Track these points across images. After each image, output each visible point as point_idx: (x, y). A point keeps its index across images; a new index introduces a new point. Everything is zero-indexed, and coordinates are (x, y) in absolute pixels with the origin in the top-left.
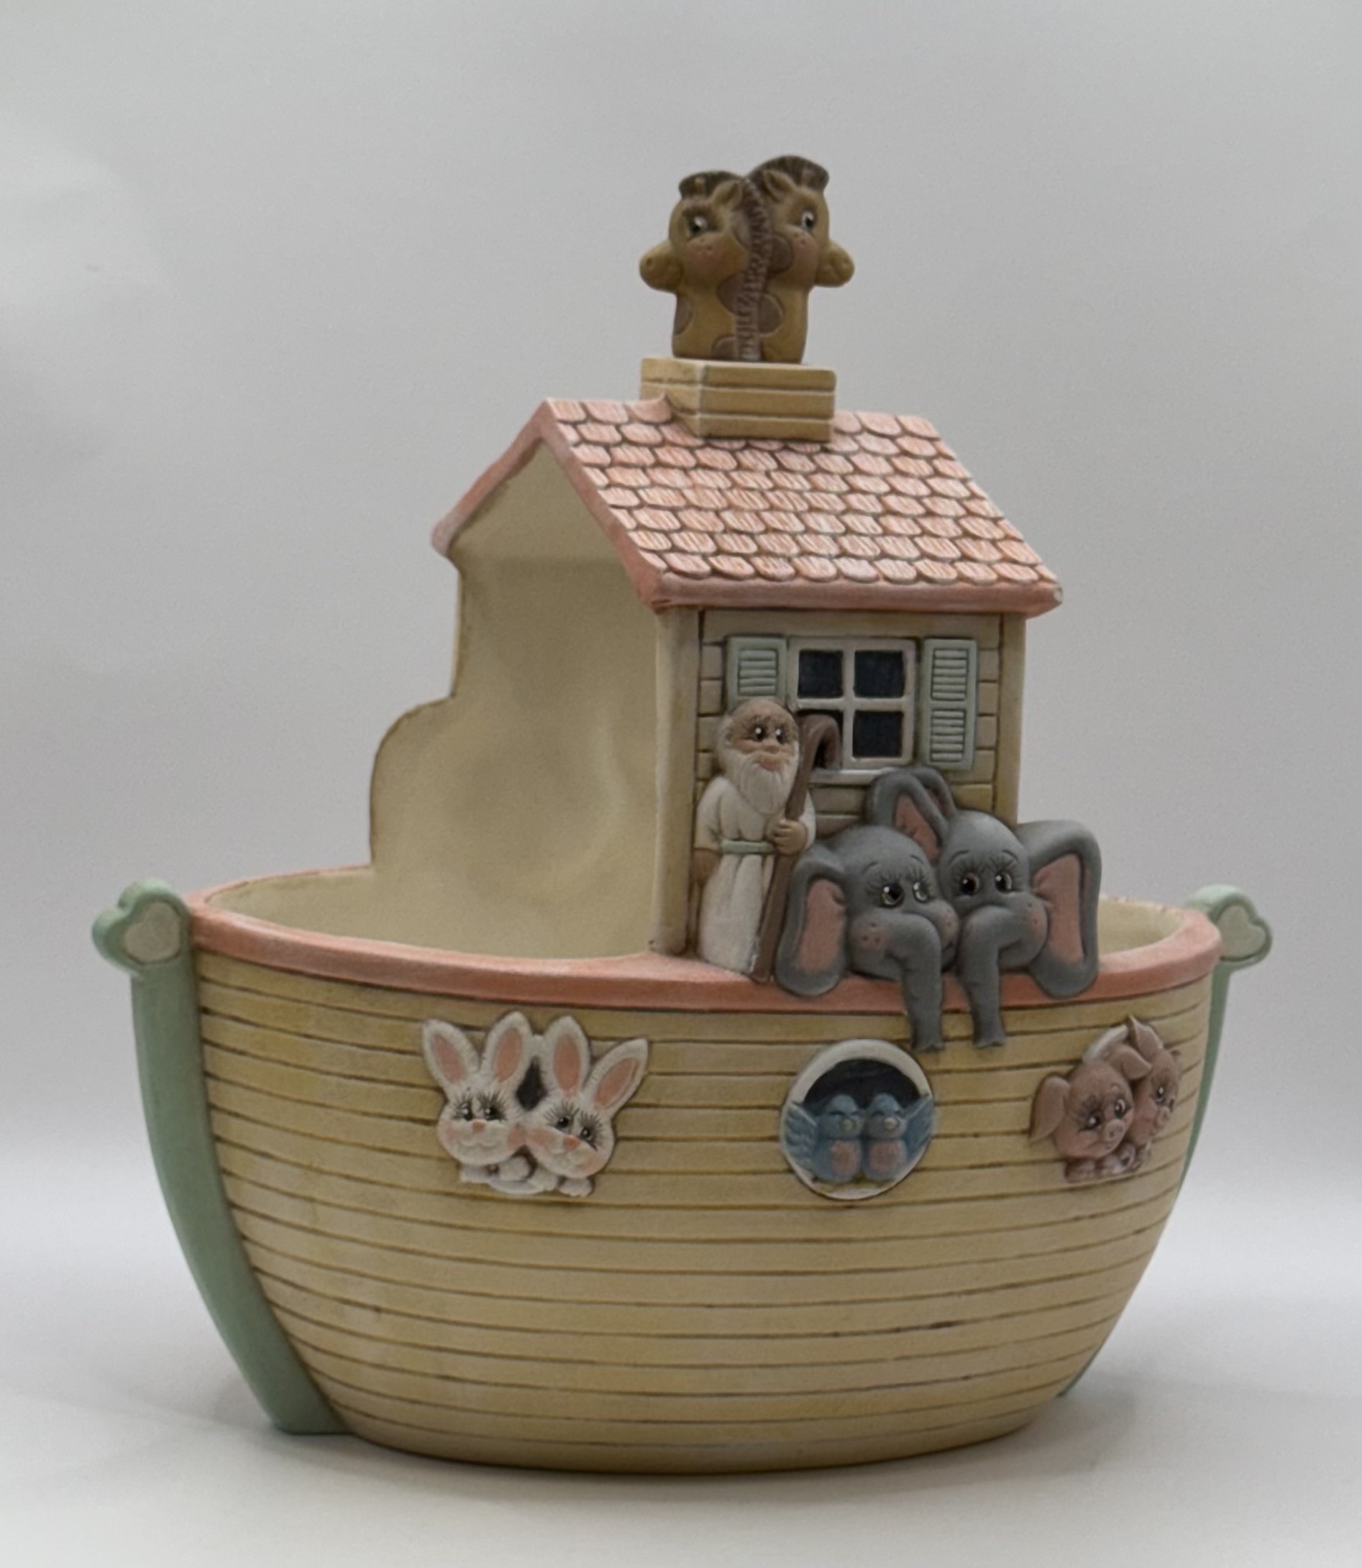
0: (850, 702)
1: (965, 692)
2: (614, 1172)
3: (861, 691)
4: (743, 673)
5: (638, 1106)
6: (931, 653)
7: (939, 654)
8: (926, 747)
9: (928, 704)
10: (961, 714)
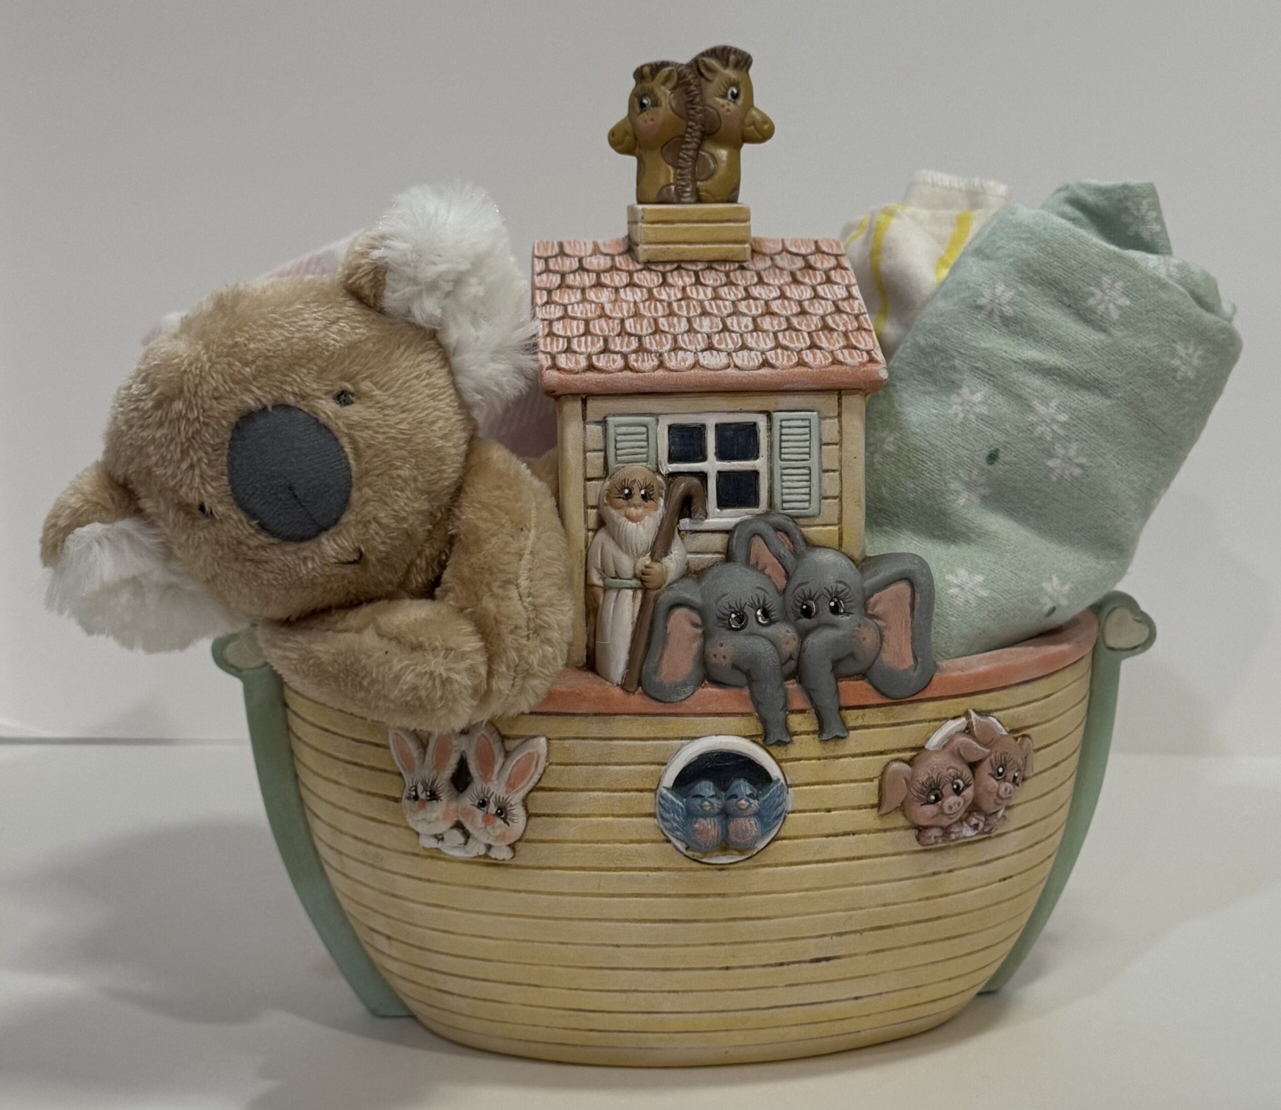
0: (712, 465)
1: (809, 454)
2: (528, 841)
3: (722, 455)
4: (618, 445)
5: (542, 789)
6: (779, 423)
7: (784, 423)
8: (777, 500)
9: (778, 463)
10: (807, 471)
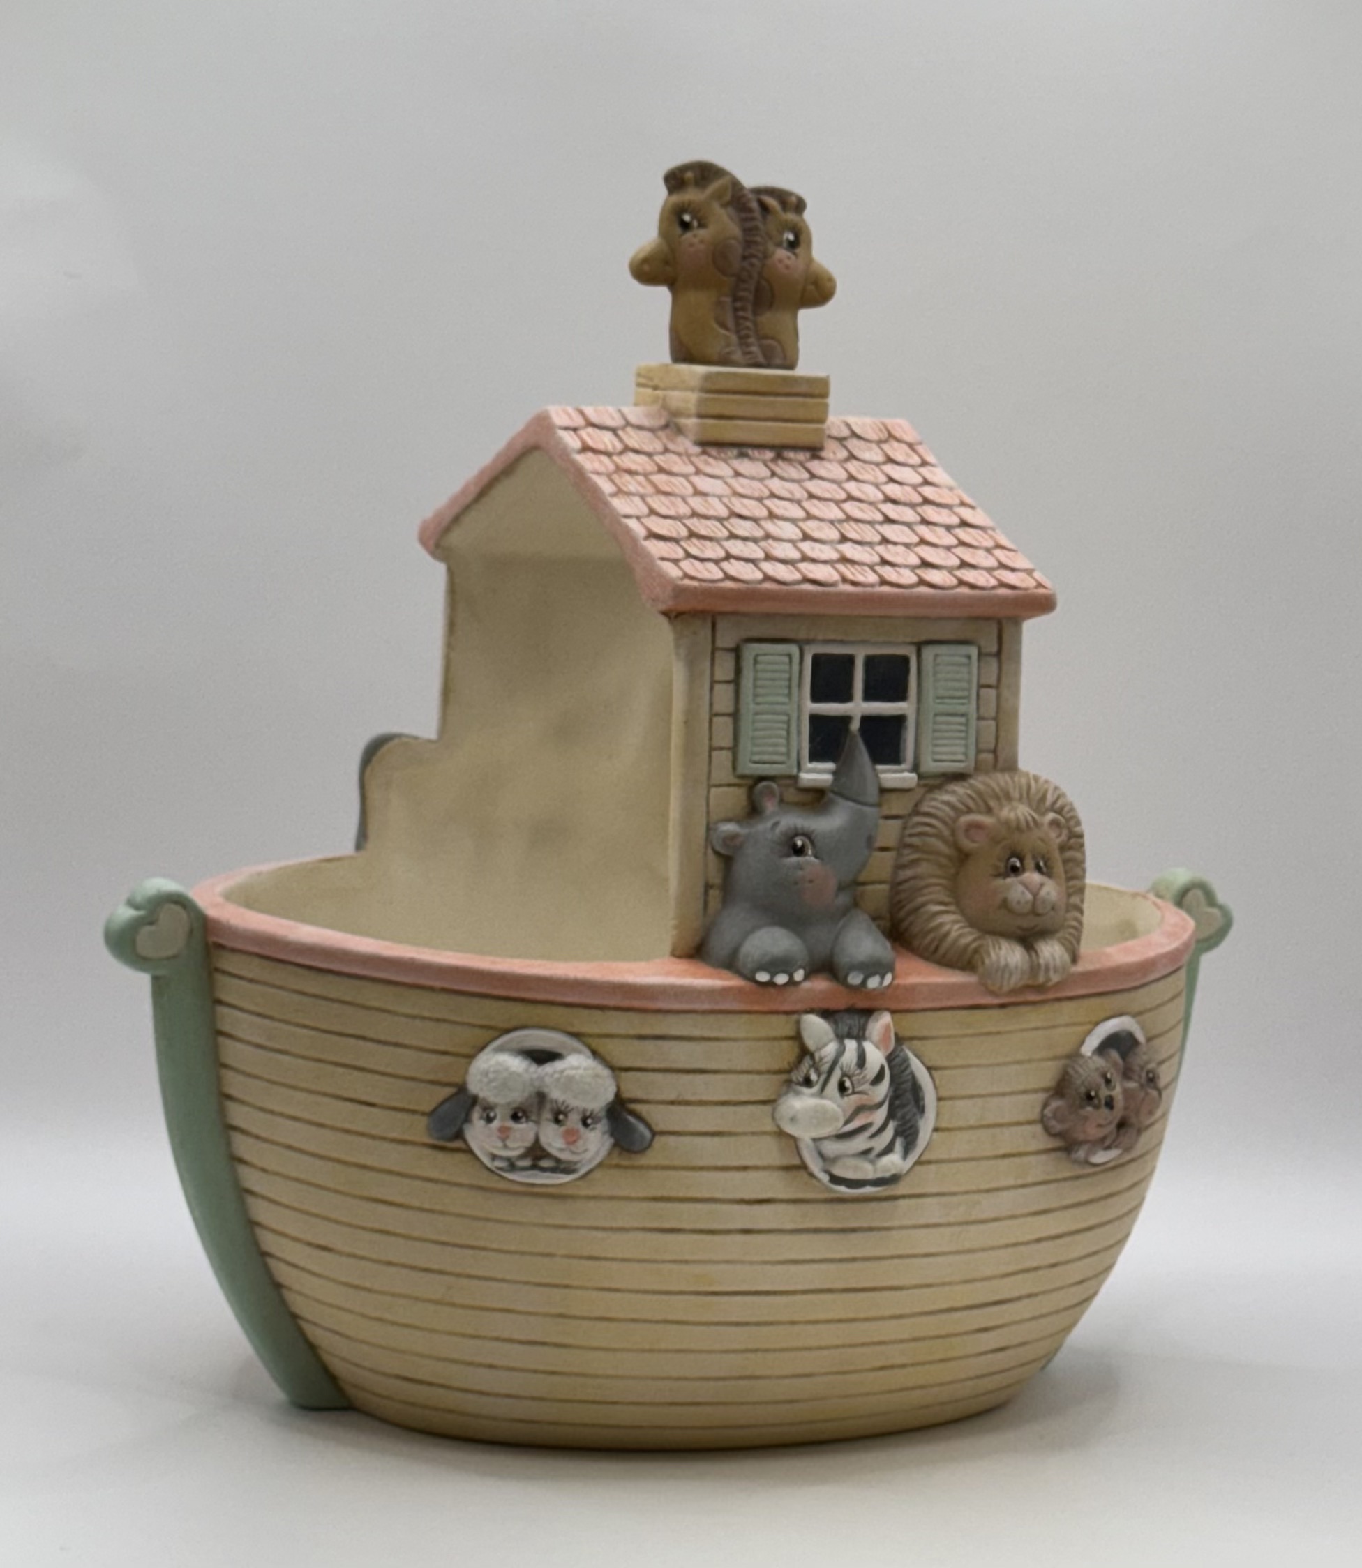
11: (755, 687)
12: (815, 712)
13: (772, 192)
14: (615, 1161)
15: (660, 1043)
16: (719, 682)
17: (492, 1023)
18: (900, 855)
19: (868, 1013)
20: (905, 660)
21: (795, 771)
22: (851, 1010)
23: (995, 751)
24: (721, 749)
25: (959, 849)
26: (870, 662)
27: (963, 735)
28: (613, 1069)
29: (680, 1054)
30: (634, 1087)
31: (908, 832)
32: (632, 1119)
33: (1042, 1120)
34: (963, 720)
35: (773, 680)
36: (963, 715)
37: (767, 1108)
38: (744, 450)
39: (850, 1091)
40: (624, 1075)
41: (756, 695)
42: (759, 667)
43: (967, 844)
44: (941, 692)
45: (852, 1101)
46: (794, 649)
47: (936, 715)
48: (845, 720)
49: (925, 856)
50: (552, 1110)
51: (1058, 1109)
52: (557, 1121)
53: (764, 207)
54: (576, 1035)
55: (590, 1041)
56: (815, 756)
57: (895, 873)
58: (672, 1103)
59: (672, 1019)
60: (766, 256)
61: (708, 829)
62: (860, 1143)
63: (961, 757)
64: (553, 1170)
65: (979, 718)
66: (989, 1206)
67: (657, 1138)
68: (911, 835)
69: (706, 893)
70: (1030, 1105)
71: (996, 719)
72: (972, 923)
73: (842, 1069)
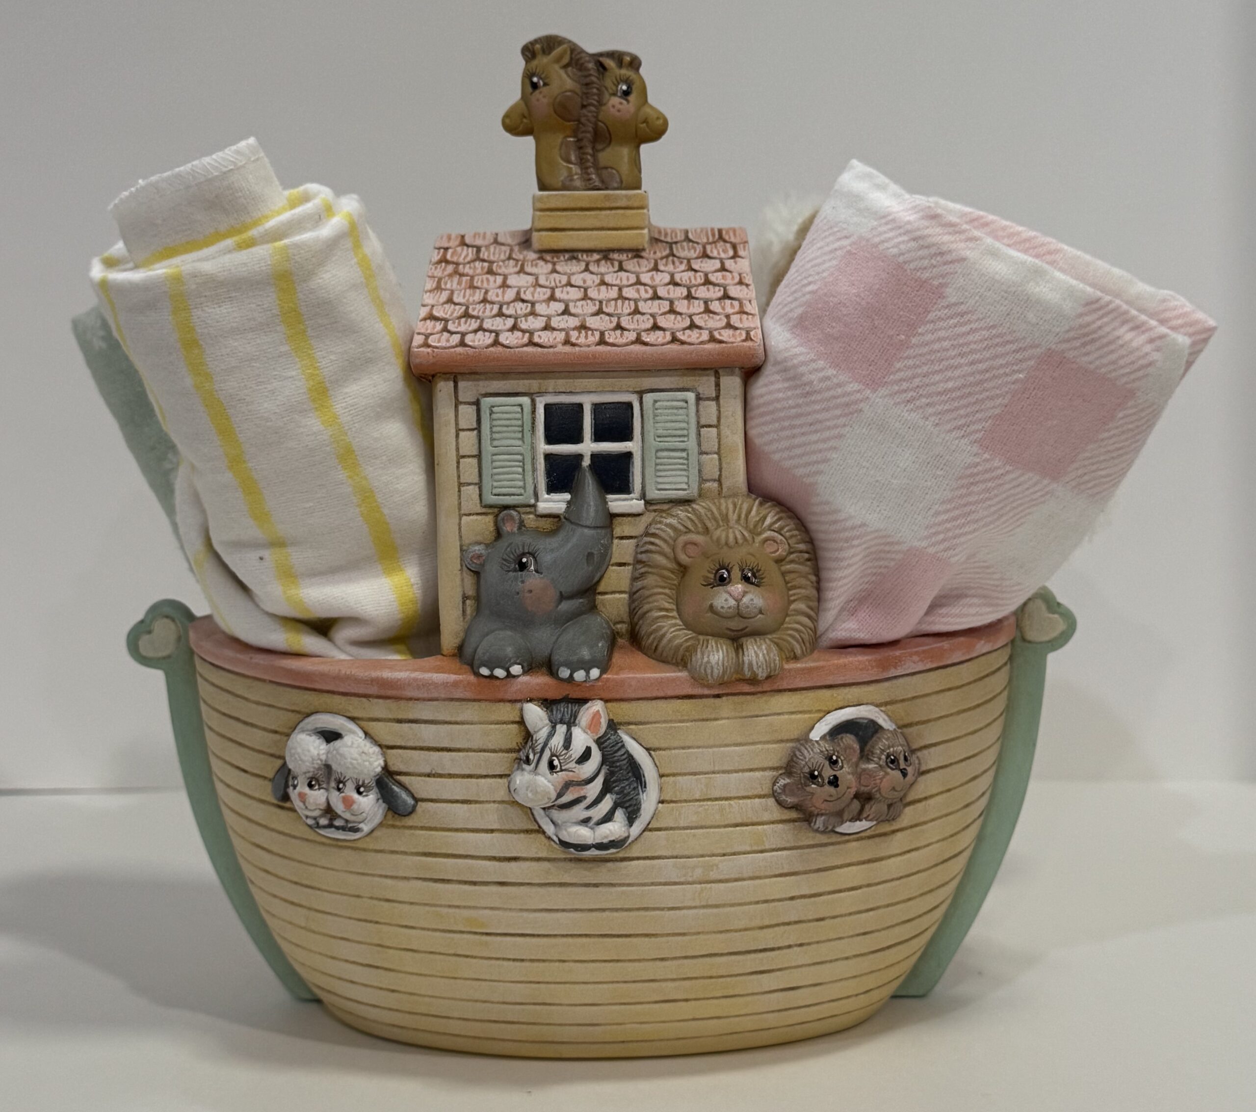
11: (492, 432)
12: (548, 452)
13: (611, 55)
14: (391, 822)
15: (414, 725)
16: (463, 430)
17: (297, 709)
18: (635, 569)
19: (583, 701)
20: (629, 406)
21: (532, 501)
22: (567, 700)
23: (719, 481)
24: (469, 484)
25: (679, 564)
26: (597, 408)
27: (685, 467)
28: (380, 746)
29: (428, 734)
30: (399, 761)
31: (640, 550)
32: (396, 788)
33: (774, 795)
34: (684, 454)
35: (507, 426)
36: (683, 450)
37: (504, 781)
38: (575, 254)
39: (558, 769)
40: (389, 751)
41: (492, 439)
42: (494, 416)
43: (683, 558)
44: (660, 432)
45: (560, 777)
46: (526, 401)
47: (657, 451)
48: (579, 457)
49: (650, 570)
50: (335, 780)
51: (785, 786)
52: (339, 789)
53: (602, 68)
54: (353, 719)
55: (363, 723)
56: (552, 488)
57: (632, 585)
58: (429, 775)
59: (420, 705)
60: (601, 103)
61: (461, 550)
62: (579, 812)
63: (685, 486)
64: (343, 828)
65: (701, 453)
66: (726, 867)
67: (419, 803)
68: (642, 553)
69: (464, 603)
70: (761, 780)
71: (718, 453)
72: (688, 626)
73: (551, 750)
